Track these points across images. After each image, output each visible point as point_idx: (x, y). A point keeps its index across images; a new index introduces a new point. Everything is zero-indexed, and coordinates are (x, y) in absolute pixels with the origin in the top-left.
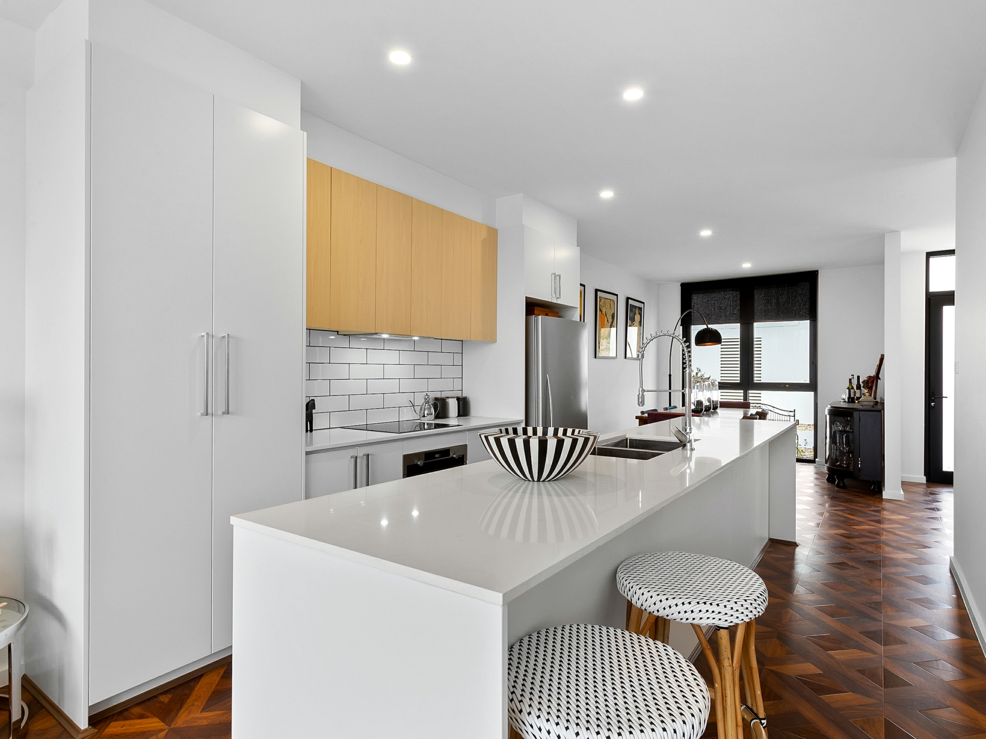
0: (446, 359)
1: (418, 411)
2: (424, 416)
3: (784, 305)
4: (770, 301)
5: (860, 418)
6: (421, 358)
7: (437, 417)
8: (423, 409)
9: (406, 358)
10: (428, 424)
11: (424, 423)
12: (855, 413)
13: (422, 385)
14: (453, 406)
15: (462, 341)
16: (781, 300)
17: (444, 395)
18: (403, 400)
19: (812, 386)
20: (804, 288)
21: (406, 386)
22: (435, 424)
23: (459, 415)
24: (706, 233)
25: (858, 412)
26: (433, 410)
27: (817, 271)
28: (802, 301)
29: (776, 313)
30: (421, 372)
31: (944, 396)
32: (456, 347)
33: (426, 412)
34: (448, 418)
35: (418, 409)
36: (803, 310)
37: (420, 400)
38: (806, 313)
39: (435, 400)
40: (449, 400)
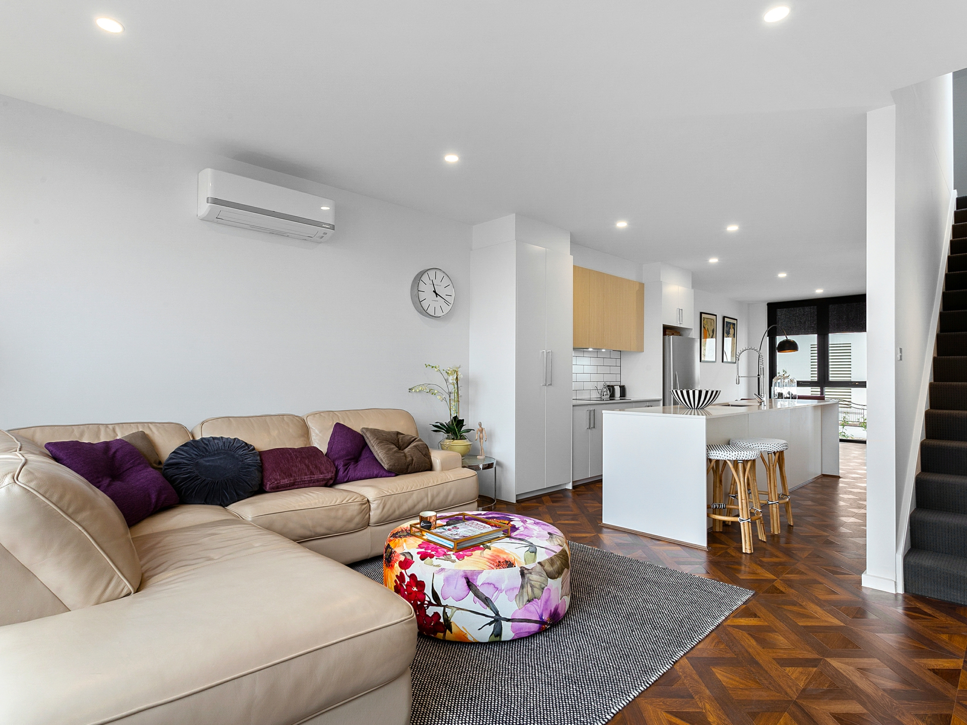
0: (612, 362)
1: (599, 393)
3: (853, 320)
4: (841, 317)
7: (611, 397)
8: (603, 391)
13: (601, 378)
14: (618, 390)
15: (621, 352)
16: (850, 316)
17: (612, 384)
21: (593, 378)
23: (621, 396)
24: (782, 275)
26: (608, 391)
30: (600, 370)
32: (617, 355)
33: (605, 393)
37: (600, 386)
39: (608, 386)
40: (615, 387)
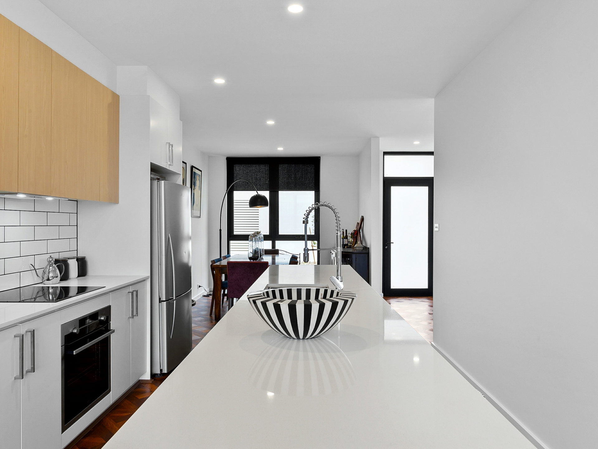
0: (63, 219)
1: (40, 275)
2: (48, 280)
3: (299, 179)
4: (290, 176)
5: (356, 258)
6: (40, 219)
7: (62, 279)
8: (47, 273)
9: (28, 218)
10: (53, 287)
11: (49, 287)
12: (353, 255)
13: (41, 247)
14: (73, 266)
15: (77, 201)
16: (297, 176)
17: (62, 256)
18: (23, 264)
19: (316, 237)
20: (312, 168)
21: (27, 248)
22: (61, 287)
23: (79, 276)
24: (271, 122)
25: (355, 255)
26: (58, 271)
27: (320, 157)
28: (311, 177)
29: (294, 185)
30: (41, 233)
31: (391, 242)
32: (71, 207)
33: (50, 275)
34: (70, 279)
35: (40, 272)
36: (312, 183)
37: (41, 262)
38: (313, 186)
39: (57, 261)
40: (70, 261)
